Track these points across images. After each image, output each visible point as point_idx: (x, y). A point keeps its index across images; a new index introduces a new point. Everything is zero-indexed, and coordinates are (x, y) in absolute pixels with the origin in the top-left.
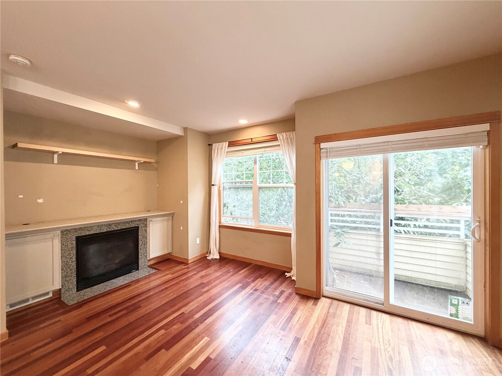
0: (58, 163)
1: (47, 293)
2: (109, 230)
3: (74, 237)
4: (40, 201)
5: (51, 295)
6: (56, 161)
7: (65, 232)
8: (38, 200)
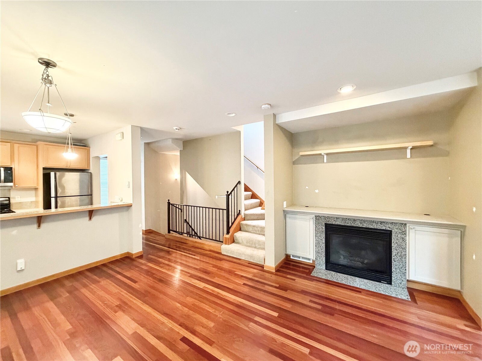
0: (327, 163)
1: (309, 259)
3: (324, 223)
5: (311, 262)
6: (325, 161)
8: (316, 191)
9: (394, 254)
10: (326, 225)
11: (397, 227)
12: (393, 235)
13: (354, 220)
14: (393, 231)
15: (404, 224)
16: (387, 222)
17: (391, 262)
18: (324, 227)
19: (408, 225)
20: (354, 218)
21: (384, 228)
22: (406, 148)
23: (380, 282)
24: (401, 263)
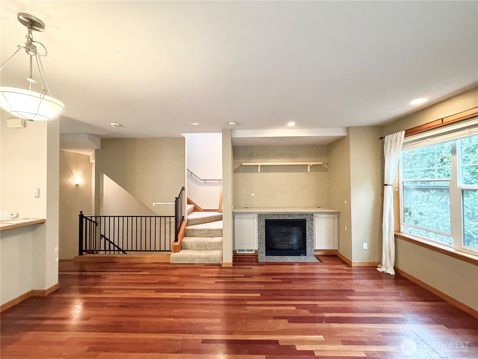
0: (260, 172)
1: (252, 250)
2: (284, 218)
3: (264, 219)
4: (253, 195)
5: (254, 252)
6: (259, 171)
7: (260, 216)
8: (252, 194)
9: (307, 235)
10: (266, 221)
11: (309, 217)
12: (307, 222)
13: (285, 215)
14: (307, 219)
15: (312, 215)
16: (304, 214)
17: (306, 240)
18: (264, 223)
19: (314, 214)
20: (284, 213)
21: (302, 218)
22: (307, 165)
23: (300, 255)
24: (311, 240)
